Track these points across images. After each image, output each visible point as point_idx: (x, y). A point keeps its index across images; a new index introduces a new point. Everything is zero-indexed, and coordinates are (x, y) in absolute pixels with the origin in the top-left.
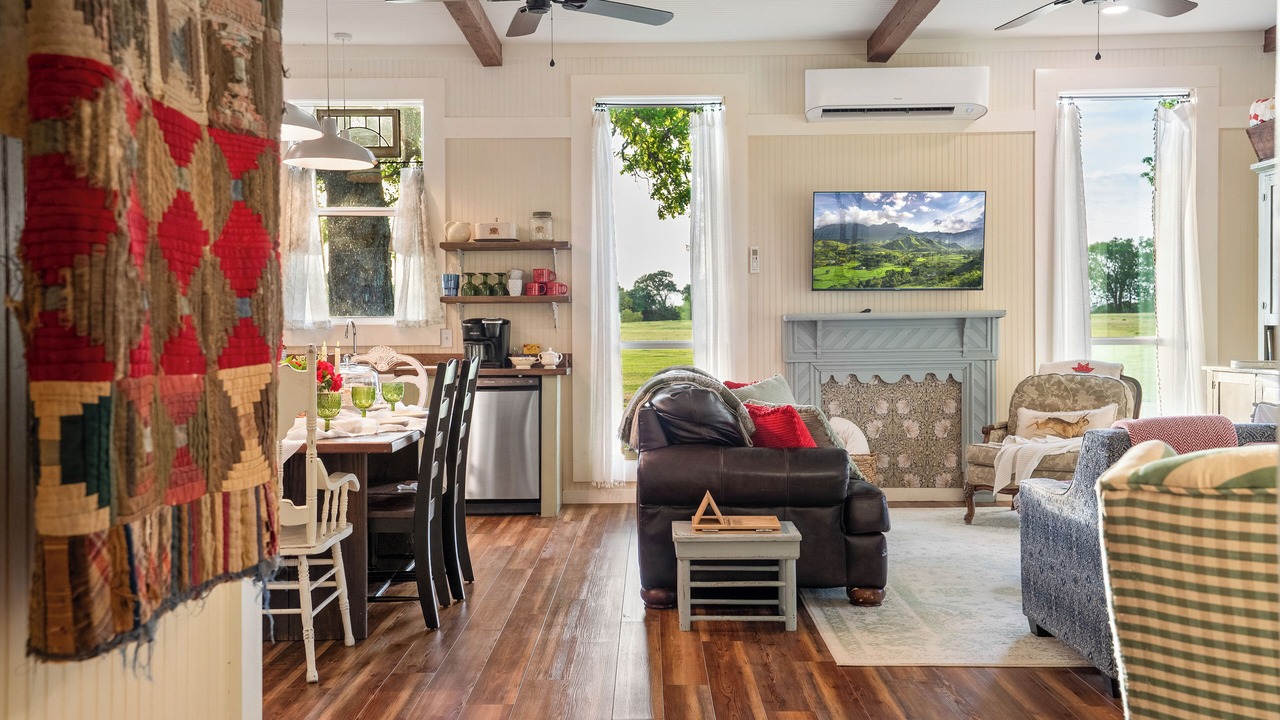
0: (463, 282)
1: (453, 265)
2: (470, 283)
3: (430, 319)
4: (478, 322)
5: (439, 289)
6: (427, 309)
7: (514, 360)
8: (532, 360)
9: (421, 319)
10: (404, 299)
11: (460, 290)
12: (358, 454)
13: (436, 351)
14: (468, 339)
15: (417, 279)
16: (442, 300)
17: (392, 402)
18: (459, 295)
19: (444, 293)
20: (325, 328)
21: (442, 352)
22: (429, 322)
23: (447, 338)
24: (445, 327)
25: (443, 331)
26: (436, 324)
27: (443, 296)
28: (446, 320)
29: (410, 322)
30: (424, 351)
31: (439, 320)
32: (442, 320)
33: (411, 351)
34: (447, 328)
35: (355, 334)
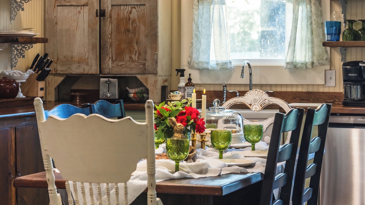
0: (344, 28)
1: (336, 12)
2: (350, 29)
3: (315, 61)
4: (355, 64)
5: (324, 34)
6: (313, 52)
9: (307, 60)
10: (292, 44)
11: (341, 35)
12: (204, 196)
13: (321, 90)
14: (347, 80)
15: (304, 26)
16: (325, 44)
17: (253, 142)
18: (341, 40)
19: (327, 38)
20: (227, 69)
21: (326, 90)
22: (315, 64)
23: (331, 78)
24: (329, 68)
25: (327, 72)
26: (321, 65)
27: (326, 41)
28: (329, 62)
29: (298, 63)
30: (311, 89)
31: (323, 62)
32: (327, 62)
33: (300, 89)
34: (330, 70)
35: (251, 74)
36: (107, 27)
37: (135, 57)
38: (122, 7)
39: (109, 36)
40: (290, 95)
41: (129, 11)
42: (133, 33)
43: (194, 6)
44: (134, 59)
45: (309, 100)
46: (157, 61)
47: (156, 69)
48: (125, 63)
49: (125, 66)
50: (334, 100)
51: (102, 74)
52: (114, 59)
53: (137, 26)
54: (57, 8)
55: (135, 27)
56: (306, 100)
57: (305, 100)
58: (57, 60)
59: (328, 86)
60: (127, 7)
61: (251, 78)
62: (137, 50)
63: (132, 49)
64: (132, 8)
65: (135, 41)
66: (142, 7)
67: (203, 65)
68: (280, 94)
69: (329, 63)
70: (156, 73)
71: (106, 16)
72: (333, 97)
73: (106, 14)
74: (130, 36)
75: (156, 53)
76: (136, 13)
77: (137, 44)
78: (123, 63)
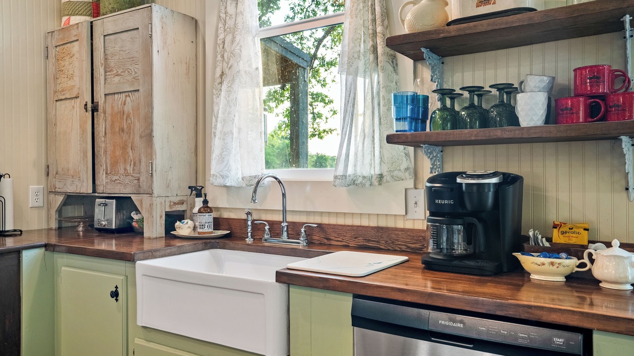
3: (385, 174)
7: (528, 261)
8: (570, 264)
11: (428, 122)
13: (400, 225)
14: (435, 211)
16: (391, 139)
18: (428, 130)
19: (395, 127)
21: (409, 225)
22: (385, 177)
23: (416, 203)
24: (412, 186)
25: (410, 193)
26: (396, 180)
27: (395, 133)
28: (413, 175)
29: (358, 177)
30: (382, 223)
31: (400, 174)
32: (407, 174)
33: (365, 222)
34: (416, 188)
35: (284, 195)
36: (101, 126)
37: (130, 169)
38: (116, 96)
39: (103, 139)
40: (348, 231)
41: (123, 101)
42: (127, 134)
43: (214, 91)
44: (129, 172)
45: (379, 243)
46: (152, 174)
47: (151, 187)
48: (119, 178)
49: (118, 181)
50: (423, 245)
51: (98, 193)
52: (109, 172)
53: (131, 123)
54: (56, 105)
55: (129, 124)
56: (374, 241)
57: (372, 241)
58: (57, 174)
59: (411, 218)
60: (121, 95)
61: (285, 201)
62: (132, 158)
63: (127, 157)
64: (126, 96)
65: (130, 146)
66: (136, 93)
67: (216, 179)
68: (333, 228)
69: (411, 177)
70: (151, 193)
71: (99, 111)
72: (421, 238)
73: (99, 107)
74: (124, 138)
75: (150, 162)
76: (131, 104)
77: (132, 149)
78: (117, 177)
